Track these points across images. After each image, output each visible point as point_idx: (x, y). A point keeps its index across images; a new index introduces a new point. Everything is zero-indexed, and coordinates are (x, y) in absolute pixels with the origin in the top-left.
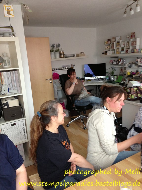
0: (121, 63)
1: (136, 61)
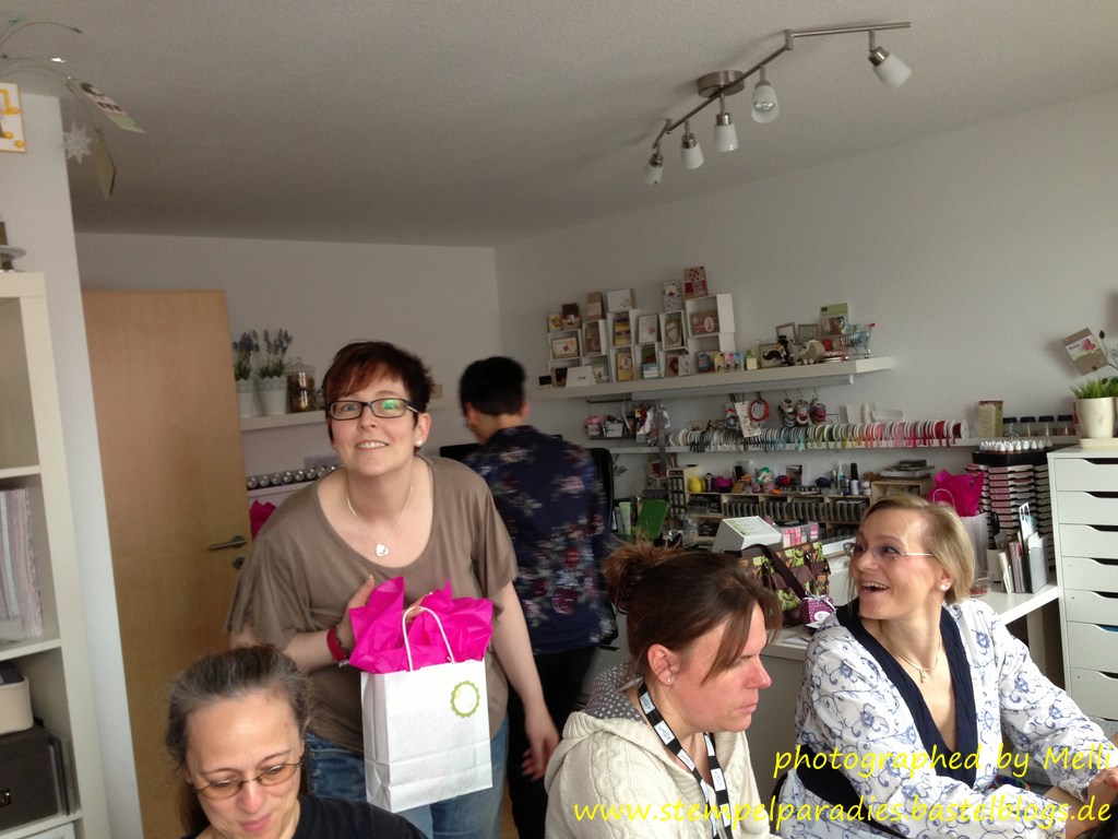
0: (647, 428)
1: (729, 415)
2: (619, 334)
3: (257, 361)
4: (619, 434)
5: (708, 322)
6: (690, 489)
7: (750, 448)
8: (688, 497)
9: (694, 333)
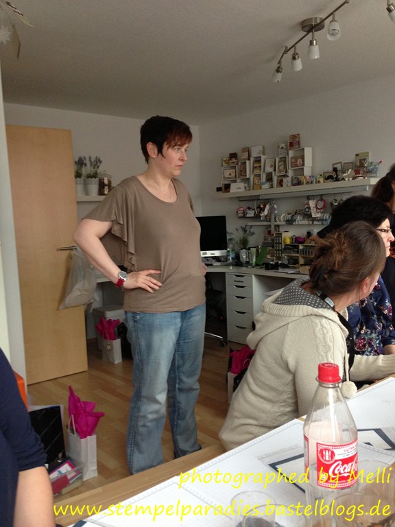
0: (266, 212)
1: (306, 206)
2: (256, 167)
3: (86, 170)
4: (253, 215)
5: (299, 161)
6: (284, 242)
7: (315, 223)
8: (283, 246)
9: (292, 167)
